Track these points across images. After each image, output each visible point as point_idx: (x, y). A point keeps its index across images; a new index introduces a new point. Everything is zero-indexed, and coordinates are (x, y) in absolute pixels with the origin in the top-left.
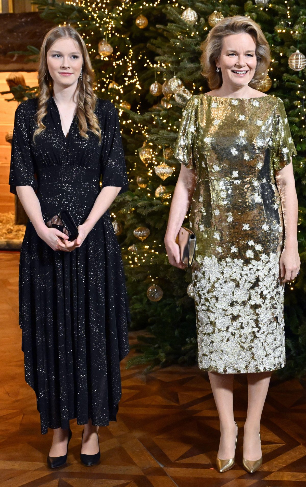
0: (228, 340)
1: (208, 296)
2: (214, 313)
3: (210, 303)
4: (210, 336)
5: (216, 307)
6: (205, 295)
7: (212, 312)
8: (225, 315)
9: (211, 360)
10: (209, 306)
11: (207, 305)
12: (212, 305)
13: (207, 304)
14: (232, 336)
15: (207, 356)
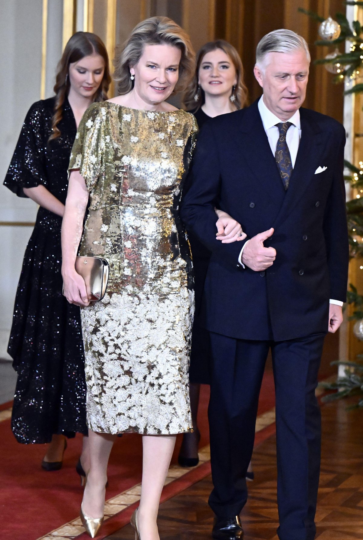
0: (147, 393)
1: (118, 342)
2: (128, 361)
3: (121, 349)
4: (126, 389)
5: (128, 353)
6: (114, 341)
7: (125, 360)
8: (141, 362)
9: (130, 418)
10: (120, 354)
11: (118, 354)
12: (123, 351)
13: (118, 351)
14: (150, 388)
15: (124, 414)
